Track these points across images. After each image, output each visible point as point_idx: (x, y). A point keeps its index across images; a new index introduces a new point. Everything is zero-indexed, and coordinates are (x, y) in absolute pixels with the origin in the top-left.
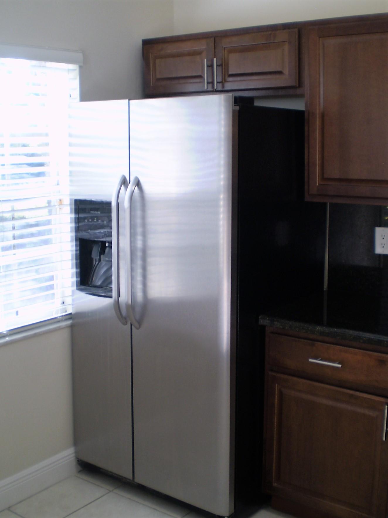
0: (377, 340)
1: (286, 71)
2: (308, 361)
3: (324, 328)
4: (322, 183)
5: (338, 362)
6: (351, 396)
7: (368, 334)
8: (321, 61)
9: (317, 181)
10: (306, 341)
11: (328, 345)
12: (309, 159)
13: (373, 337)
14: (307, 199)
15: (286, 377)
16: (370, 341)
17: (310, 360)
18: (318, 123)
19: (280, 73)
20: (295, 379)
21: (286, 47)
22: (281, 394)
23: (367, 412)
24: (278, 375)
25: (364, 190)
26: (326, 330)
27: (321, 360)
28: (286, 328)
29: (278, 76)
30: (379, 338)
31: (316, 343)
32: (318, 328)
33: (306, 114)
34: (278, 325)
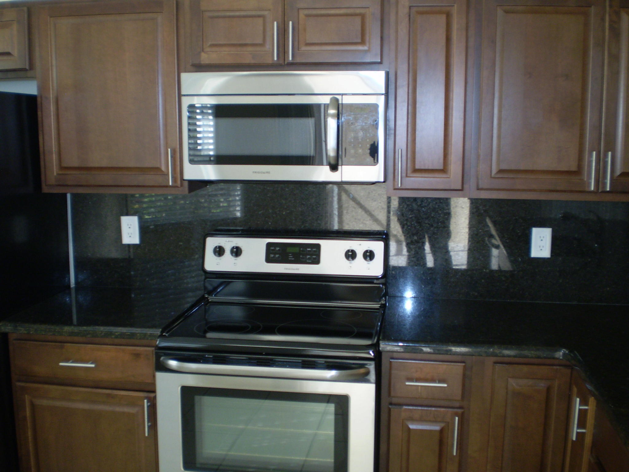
0: (129, 333)
1: (15, 53)
2: (58, 365)
3: (73, 327)
4: (60, 173)
5: (91, 362)
6: (108, 395)
7: (120, 328)
8: (53, 43)
9: (55, 171)
10: (54, 344)
11: (79, 345)
12: (44, 147)
13: (125, 331)
14: (46, 190)
15: (36, 385)
16: (122, 336)
17: (61, 364)
18: (52, 108)
19: (8, 54)
20: (46, 386)
21: (15, 27)
22: (33, 405)
23: (126, 410)
24: (28, 385)
25: (106, 178)
26: (76, 329)
27: (72, 362)
28: (31, 333)
29: (5, 58)
30: (132, 331)
31: (65, 344)
32: (67, 329)
33: (39, 99)
34: (22, 330)
